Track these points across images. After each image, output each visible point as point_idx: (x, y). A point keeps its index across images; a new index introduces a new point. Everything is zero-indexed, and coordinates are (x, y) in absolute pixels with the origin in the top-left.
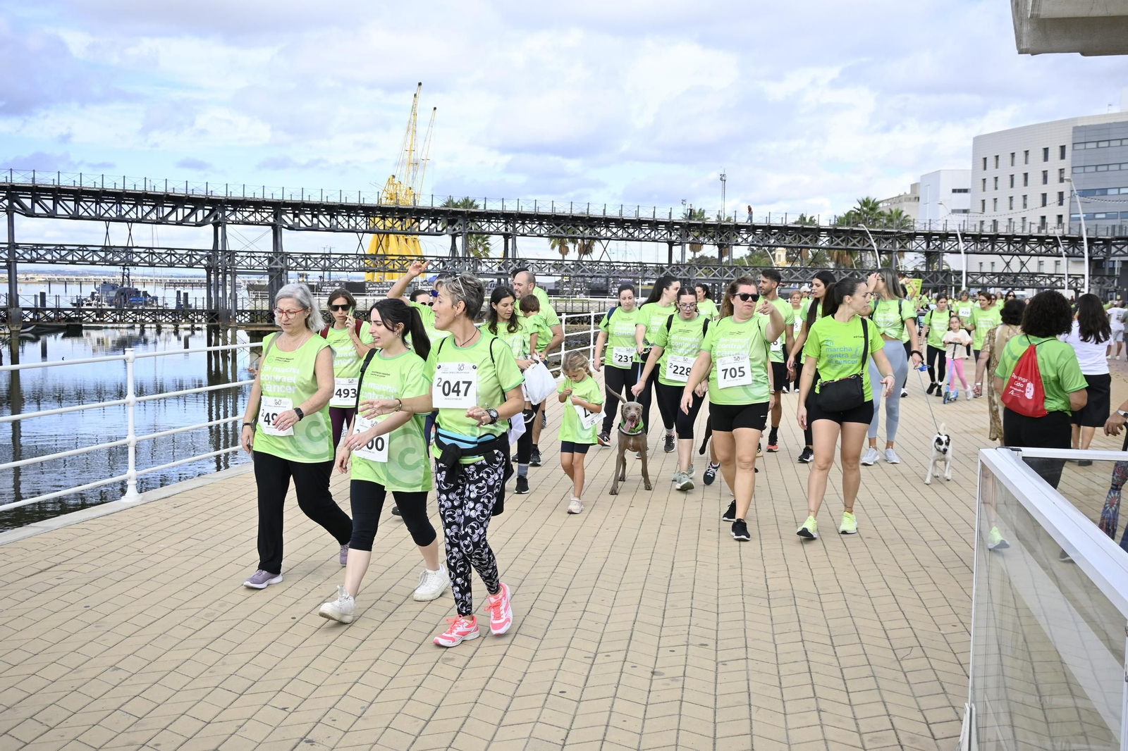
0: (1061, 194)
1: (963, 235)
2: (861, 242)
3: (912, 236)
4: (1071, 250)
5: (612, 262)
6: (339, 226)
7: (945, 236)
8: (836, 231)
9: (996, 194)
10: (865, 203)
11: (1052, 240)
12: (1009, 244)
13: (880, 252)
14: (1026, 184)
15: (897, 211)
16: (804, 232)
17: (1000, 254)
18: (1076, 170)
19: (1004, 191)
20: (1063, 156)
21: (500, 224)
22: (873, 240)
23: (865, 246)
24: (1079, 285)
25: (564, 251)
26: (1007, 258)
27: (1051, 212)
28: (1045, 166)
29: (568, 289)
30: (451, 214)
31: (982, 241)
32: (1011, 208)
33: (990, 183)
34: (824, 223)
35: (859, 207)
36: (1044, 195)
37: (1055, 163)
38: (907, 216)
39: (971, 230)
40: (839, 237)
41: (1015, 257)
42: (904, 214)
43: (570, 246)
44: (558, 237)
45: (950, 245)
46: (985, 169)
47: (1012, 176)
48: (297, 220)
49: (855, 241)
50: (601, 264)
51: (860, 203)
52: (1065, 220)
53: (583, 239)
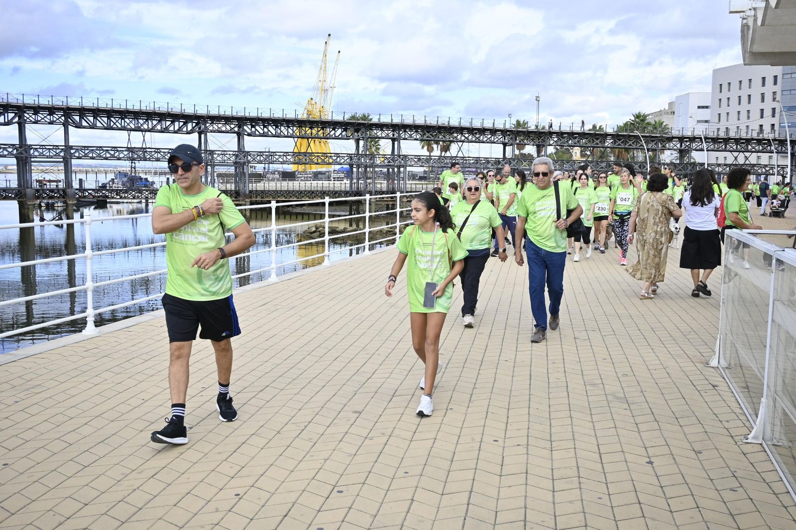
0: (774, 109)
1: (706, 138)
2: (635, 143)
3: (670, 139)
4: (780, 148)
5: (465, 157)
6: (282, 133)
7: (693, 139)
8: (618, 135)
9: (728, 110)
10: (638, 116)
11: (767, 142)
12: (737, 145)
13: (648, 150)
14: (749, 103)
15: (660, 121)
16: (596, 136)
17: (731, 151)
18: (784, 93)
19: (734, 107)
20: (775, 83)
21: (389, 132)
22: (643, 142)
23: (638, 146)
24: (785, 173)
25: (430, 150)
26: (736, 154)
27: (767, 122)
28: (763, 90)
29: (433, 176)
30: (356, 125)
31: (718, 142)
32: (739, 119)
33: (725, 102)
34: (610, 130)
35: (633, 118)
36: (762, 110)
37: (770, 88)
38: (667, 125)
39: (711, 135)
40: (620, 140)
41: (741, 153)
42: (664, 124)
43: (435, 146)
44: (427, 140)
45: (696, 145)
46: (721, 92)
47: (740, 97)
48: (253, 129)
49: (631, 143)
50: (458, 158)
51: (634, 116)
52: (776, 128)
53: (444, 142)
